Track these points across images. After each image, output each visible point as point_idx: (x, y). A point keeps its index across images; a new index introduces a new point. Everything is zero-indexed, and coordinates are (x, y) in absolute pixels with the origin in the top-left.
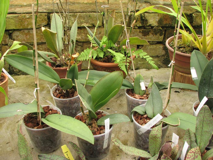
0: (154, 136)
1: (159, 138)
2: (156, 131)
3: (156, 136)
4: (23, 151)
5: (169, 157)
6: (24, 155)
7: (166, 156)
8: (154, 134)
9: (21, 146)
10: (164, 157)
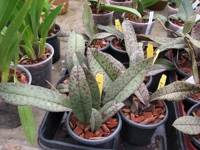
0: (189, 23)
1: (192, 23)
2: (191, 19)
3: (190, 22)
4: (86, 20)
5: (199, 29)
6: (86, 23)
7: (197, 29)
8: (188, 21)
9: (85, 16)
10: (194, 29)
